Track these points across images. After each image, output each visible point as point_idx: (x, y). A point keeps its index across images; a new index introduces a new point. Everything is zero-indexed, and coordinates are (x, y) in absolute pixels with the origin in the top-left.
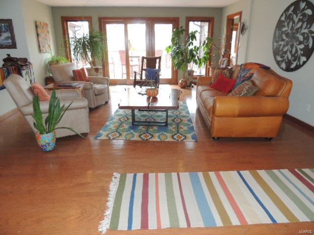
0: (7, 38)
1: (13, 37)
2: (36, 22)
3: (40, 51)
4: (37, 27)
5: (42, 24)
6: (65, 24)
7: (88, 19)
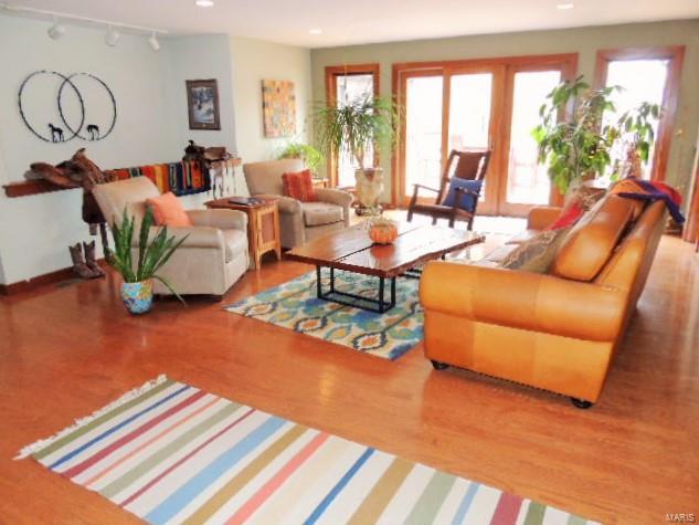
0: (209, 112)
1: (216, 111)
2: (262, 82)
3: (265, 133)
4: (263, 89)
5: (278, 84)
6: (331, 80)
7: (373, 70)
